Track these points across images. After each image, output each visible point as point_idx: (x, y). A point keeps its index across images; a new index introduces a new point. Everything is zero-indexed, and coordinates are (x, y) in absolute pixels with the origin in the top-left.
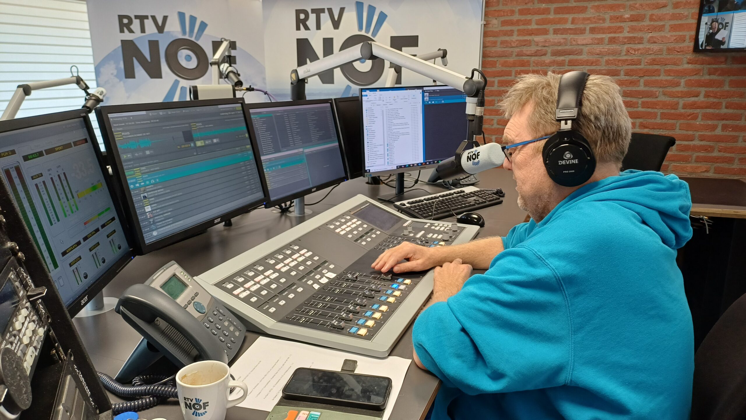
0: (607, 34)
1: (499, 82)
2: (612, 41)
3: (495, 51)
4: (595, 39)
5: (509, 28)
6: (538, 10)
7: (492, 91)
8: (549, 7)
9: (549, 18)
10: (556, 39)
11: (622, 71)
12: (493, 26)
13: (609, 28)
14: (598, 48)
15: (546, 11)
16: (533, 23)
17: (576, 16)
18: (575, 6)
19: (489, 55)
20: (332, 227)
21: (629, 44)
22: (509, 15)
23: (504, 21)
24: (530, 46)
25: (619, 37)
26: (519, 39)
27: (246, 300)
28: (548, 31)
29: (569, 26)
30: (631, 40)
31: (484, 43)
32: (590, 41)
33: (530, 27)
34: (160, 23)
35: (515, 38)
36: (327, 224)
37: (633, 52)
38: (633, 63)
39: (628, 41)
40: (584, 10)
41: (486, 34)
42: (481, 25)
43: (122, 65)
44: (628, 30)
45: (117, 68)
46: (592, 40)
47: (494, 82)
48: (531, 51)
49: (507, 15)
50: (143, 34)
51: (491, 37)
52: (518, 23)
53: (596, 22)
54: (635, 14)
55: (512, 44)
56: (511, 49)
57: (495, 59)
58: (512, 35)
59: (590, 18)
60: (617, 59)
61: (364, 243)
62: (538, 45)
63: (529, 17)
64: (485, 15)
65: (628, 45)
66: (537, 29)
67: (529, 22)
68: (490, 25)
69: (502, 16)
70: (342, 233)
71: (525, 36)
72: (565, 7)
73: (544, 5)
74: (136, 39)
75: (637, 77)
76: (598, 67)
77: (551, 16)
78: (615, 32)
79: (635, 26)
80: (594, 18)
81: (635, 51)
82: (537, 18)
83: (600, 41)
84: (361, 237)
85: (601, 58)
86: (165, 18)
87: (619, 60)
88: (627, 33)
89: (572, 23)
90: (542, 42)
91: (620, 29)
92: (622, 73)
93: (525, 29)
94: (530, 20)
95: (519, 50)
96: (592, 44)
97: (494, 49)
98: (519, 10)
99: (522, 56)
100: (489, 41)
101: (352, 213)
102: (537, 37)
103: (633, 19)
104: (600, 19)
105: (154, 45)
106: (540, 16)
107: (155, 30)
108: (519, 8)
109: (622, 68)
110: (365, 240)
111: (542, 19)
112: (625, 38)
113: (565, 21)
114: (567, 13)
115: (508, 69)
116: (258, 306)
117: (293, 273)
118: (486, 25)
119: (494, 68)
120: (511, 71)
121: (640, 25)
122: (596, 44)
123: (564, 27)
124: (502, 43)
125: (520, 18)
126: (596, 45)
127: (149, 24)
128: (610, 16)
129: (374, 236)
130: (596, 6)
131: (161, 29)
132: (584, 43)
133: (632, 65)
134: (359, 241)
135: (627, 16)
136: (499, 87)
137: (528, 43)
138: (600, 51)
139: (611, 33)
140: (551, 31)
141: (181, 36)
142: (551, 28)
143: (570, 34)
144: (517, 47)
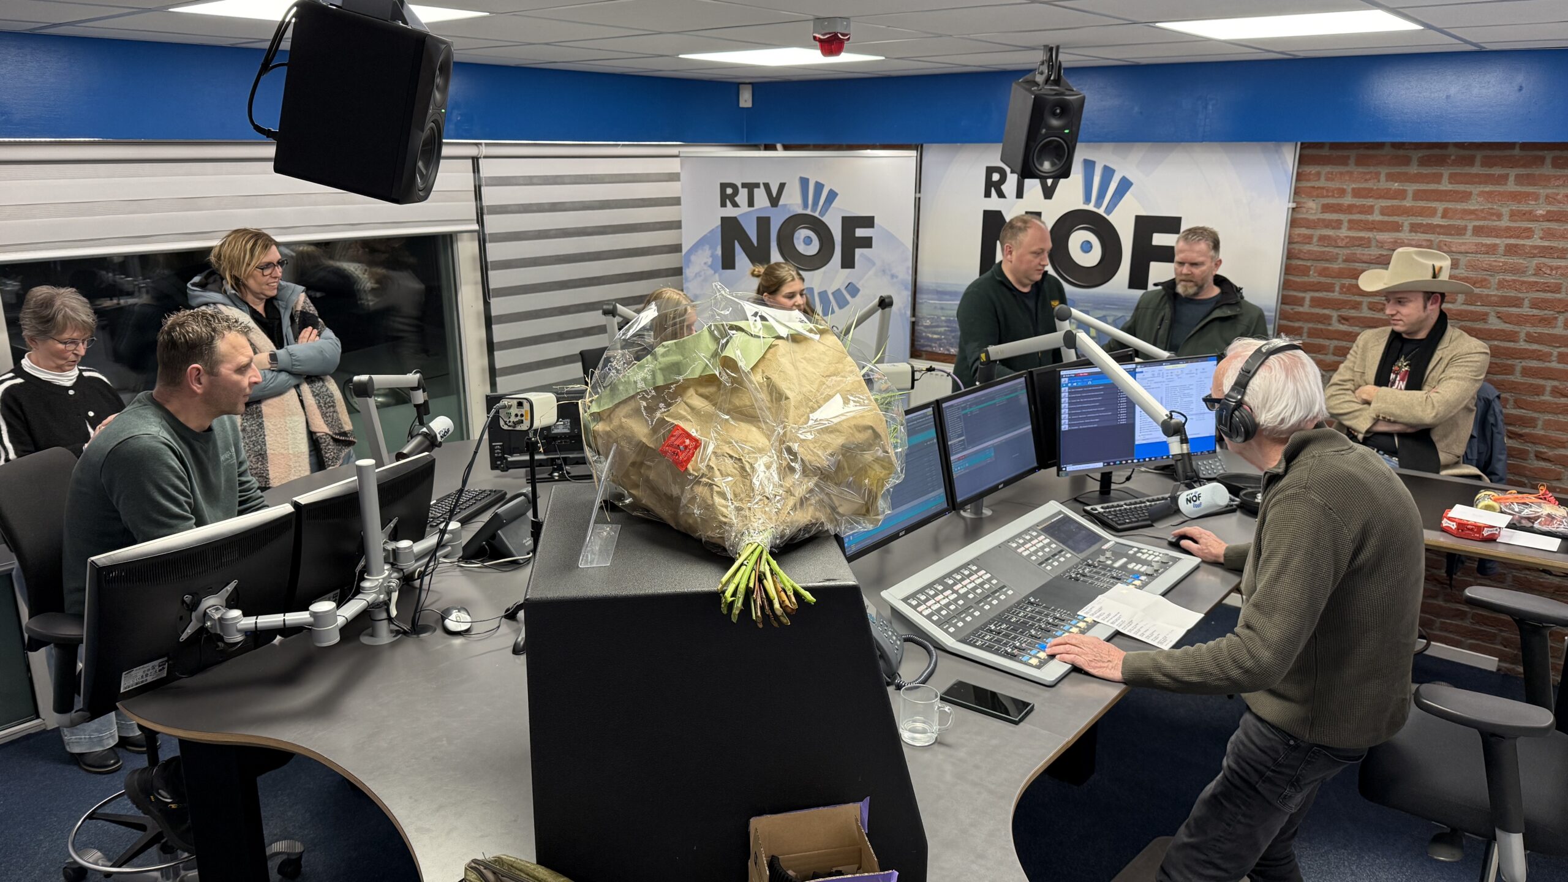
0: (1504, 239)
1: (1313, 300)
2: (1511, 250)
3: (1310, 250)
4: (1482, 246)
5: (1334, 216)
6: (1385, 191)
7: (1300, 313)
8: (1405, 188)
9: (1405, 205)
10: (1413, 239)
11: (1526, 300)
12: (1307, 212)
13: (1508, 229)
14: (1486, 260)
15: (1401, 194)
16: (1377, 212)
17: (1451, 205)
18: (1451, 191)
19: (1298, 256)
20: (1014, 545)
21: (1541, 257)
22: (1336, 195)
23: (1328, 204)
24: (1369, 247)
25: (1524, 245)
26: (1351, 235)
27: (929, 617)
28: (1402, 226)
29: (1437, 221)
30: (1545, 252)
31: (1290, 236)
32: (1473, 248)
33: (1370, 218)
34: (774, 193)
35: (1344, 232)
36: (1008, 541)
37: (1548, 272)
38: (1547, 288)
39: (1539, 253)
40: (1466, 196)
41: (1294, 222)
42: (1288, 208)
43: (719, 252)
44: (1541, 235)
45: (713, 256)
46: (1476, 245)
47: (1303, 299)
48: (1370, 255)
49: (1333, 196)
50: (751, 209)
51: (1304, 229)
52: (1350, 209)
53: (1485, 219)
54: (1555, 209)
55: (1338, 241)
56: (1337, 250)
57: (1309, 264)
58: (1340, 228)
59: (1476, 210)
60: (1518, 281)
61: (1049, 568)
62: (1382, 247)
63: (1369, 202)
64: (1295, 193)
65: (1540, 259)
66: (1382, 222)
67: (1370, 210)
68: (1304, 210)
69: (1323, 197)
70: (1025, 554)
71: (1361, 230)
72: (1433, 191)
73: (1396, 184)
74: (740, 215)
75: (1552, 312)
76: (1484, 290)
77: (1408, 203)
78: (1518, 237)
79: (1556, 229)
80: (1482, 211)
81: (1552, 270)
82: (1383, 205)
83: (1491, 250)
84: (1047, 560)
85: (1491, 275)
86: (782, 186)
87: (1523, 282)
88: (1540, 241)
89: (1444, 216)
90: (1389, 242)
91: (1528, 233)
92: (1526, 303)
93: (1362, 221)
94: (1372, 207)
95: (1349, 252)
96: (1476, 253)
97: (1307, 247)
98: (1353, 189)
99: (1355, 261)
100: (1299, 235)
101: (1039, 528)
102: (1381, 234)
103: (1550, 217)
104: (1493, 214)
105: (763, 223)
106: (1389, 201)
107: (767, 204)
108: (1354, 186)
109: (1527, 295)
110: (1051, 564)
111: (1393, 206)
112: (1535, 247)
113: (1433, 213)
114: (1437, 200)
115: (1329, 280)
116: (939, 624)
117: (971, 596)
118: (1297, 209)
119: (1306, 278)
120: (1334, 284)
121: (1562, 228)
122: (1483, 254)
123: (1430, 222)
124: (1322, 238)
125: (1354, 202)
126: (1483, 256)
127: (760, 195)
128: (1511, 210)
129: (1062, 559)
130: (1487, 192)
131: (774, 201)
132: (1463, 251)
133: (1545, 291)
134: (1044, 565)
135: (1540, 212)
136: (1312, 307)
137: (1366, 243)
138: (1490, 265)
139: (1510, 237)
140: (1406, 227)
141: (800, 211)
142: (1406, 221)
143: (1439, 234)
144: (1346, 247)
